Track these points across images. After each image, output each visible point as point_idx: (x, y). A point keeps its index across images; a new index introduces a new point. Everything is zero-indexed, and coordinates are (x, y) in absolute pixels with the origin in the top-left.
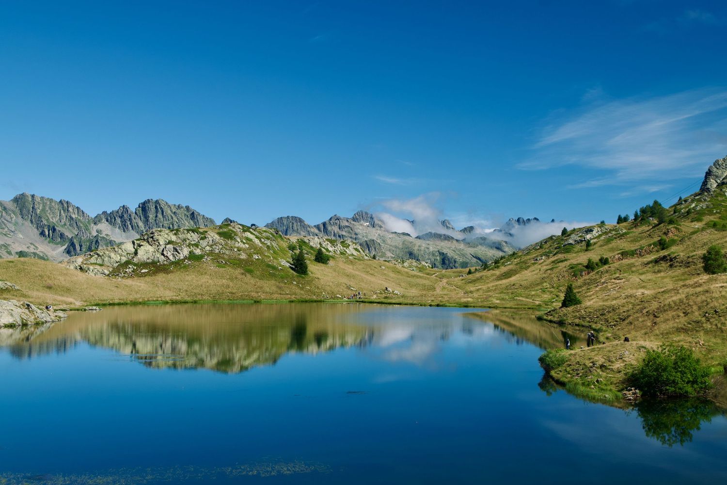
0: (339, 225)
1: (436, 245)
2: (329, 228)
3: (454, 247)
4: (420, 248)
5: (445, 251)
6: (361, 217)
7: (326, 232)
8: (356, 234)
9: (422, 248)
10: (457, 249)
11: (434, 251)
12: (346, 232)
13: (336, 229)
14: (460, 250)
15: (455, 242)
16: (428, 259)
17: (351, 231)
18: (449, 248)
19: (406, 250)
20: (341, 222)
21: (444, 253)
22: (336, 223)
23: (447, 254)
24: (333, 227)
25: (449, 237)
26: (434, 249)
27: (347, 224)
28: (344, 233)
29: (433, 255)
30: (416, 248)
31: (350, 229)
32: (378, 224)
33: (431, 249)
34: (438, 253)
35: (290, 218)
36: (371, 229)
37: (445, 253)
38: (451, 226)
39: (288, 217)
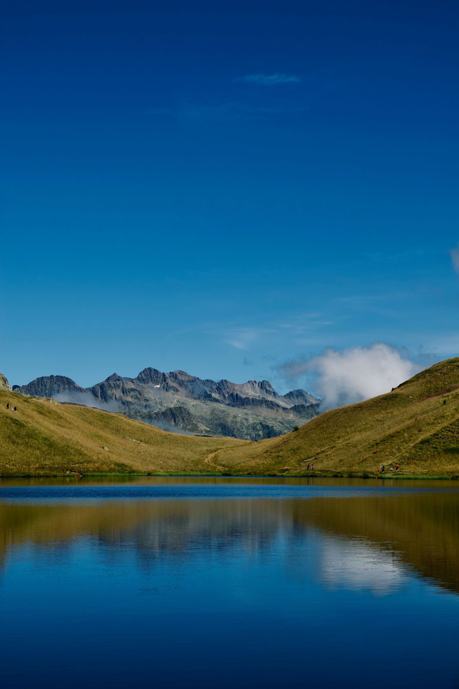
0: (123, 388)
1: (256, 415)
2: (109, 392)
3: (280, 418)
4: (235, 420)
5: (270, 423)
6: (149, 377)
7: (105, 398)
8: (146, 400)
9: (239, 419)
10: (285, 421)
11: (255, 423)
12: (132, 397)
13: (118, 393)
14: (289, 422)
15: (281, 411)
16: (247, 434)
17: (139, 396)
18: (275, 419)
19: (216, 422)
20: (125, 384)
21: (268, 426)
22: (118, 386)
23: (272, 427)
24: (114, 391)
25: (273, 405)
26: (254, 421)
27: (133, 387)
28: (129, 399)
29: (254, 428)
30: (230, 419)
31: (137, 393)
32: (173, 387)
33: (251, 421)
34: (260, 425)
35: (55, 379)
36: (164, 394)
37: (270, 425)
38: (271, 390)
39: (52, 376)
